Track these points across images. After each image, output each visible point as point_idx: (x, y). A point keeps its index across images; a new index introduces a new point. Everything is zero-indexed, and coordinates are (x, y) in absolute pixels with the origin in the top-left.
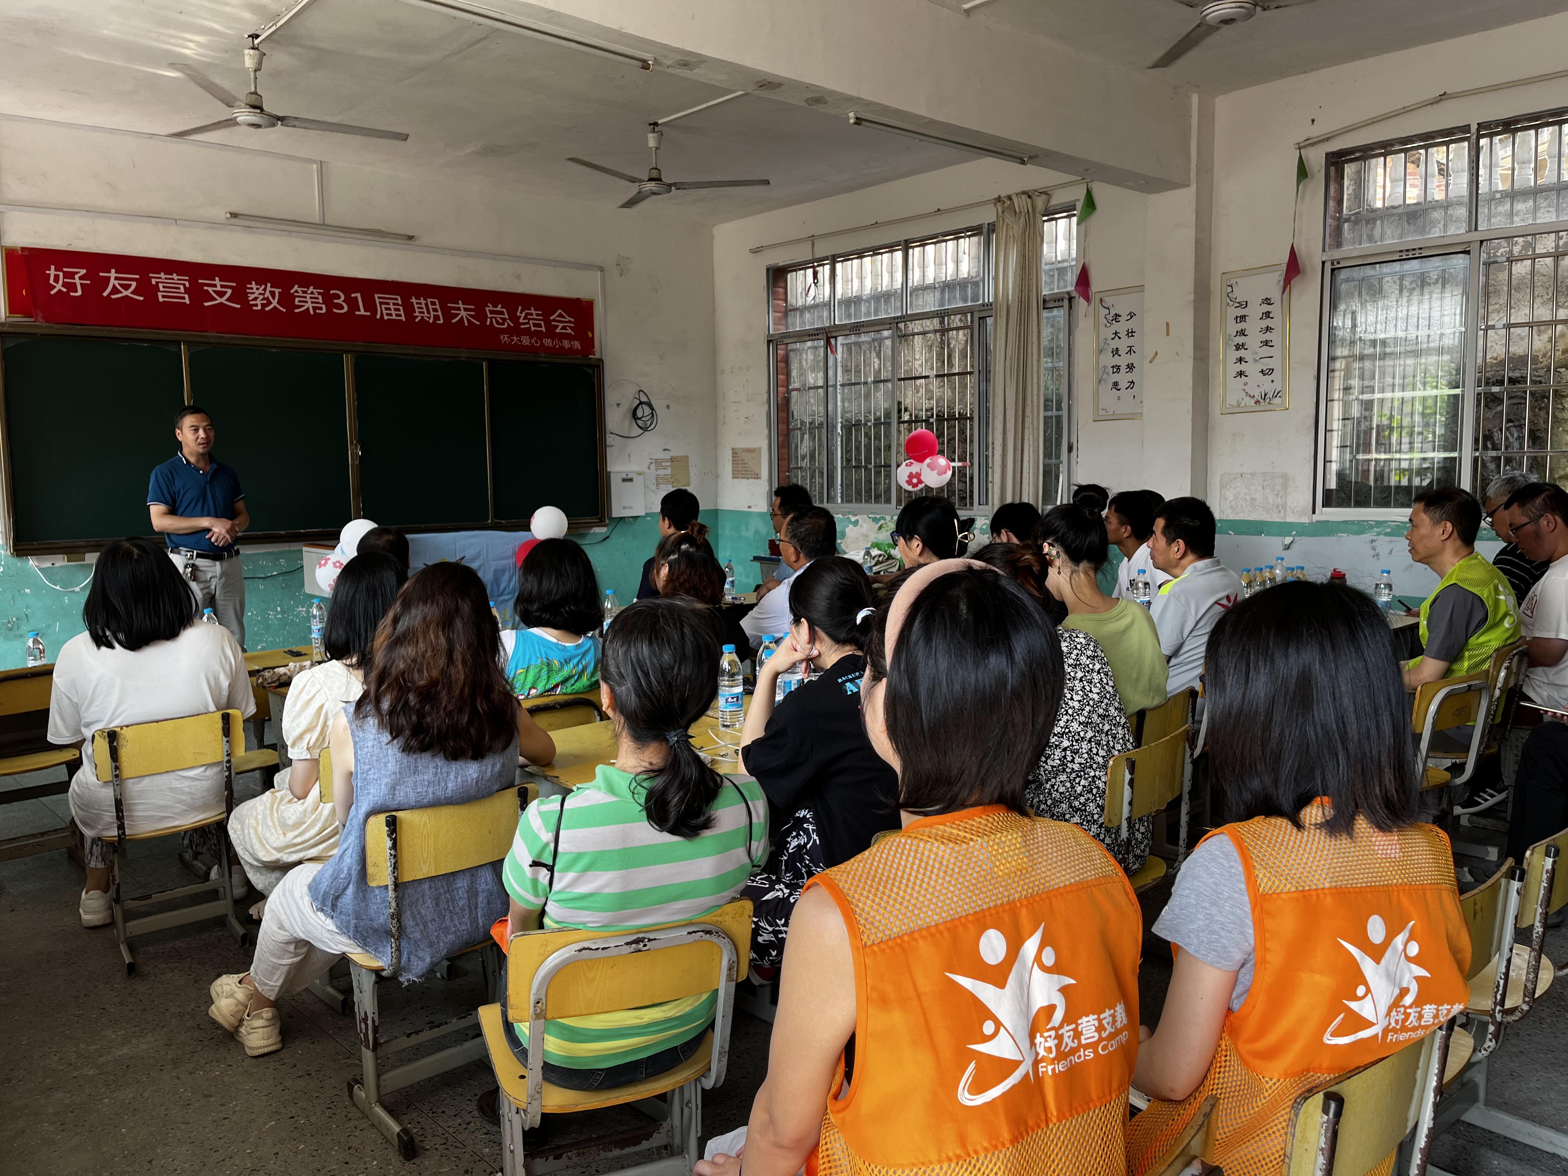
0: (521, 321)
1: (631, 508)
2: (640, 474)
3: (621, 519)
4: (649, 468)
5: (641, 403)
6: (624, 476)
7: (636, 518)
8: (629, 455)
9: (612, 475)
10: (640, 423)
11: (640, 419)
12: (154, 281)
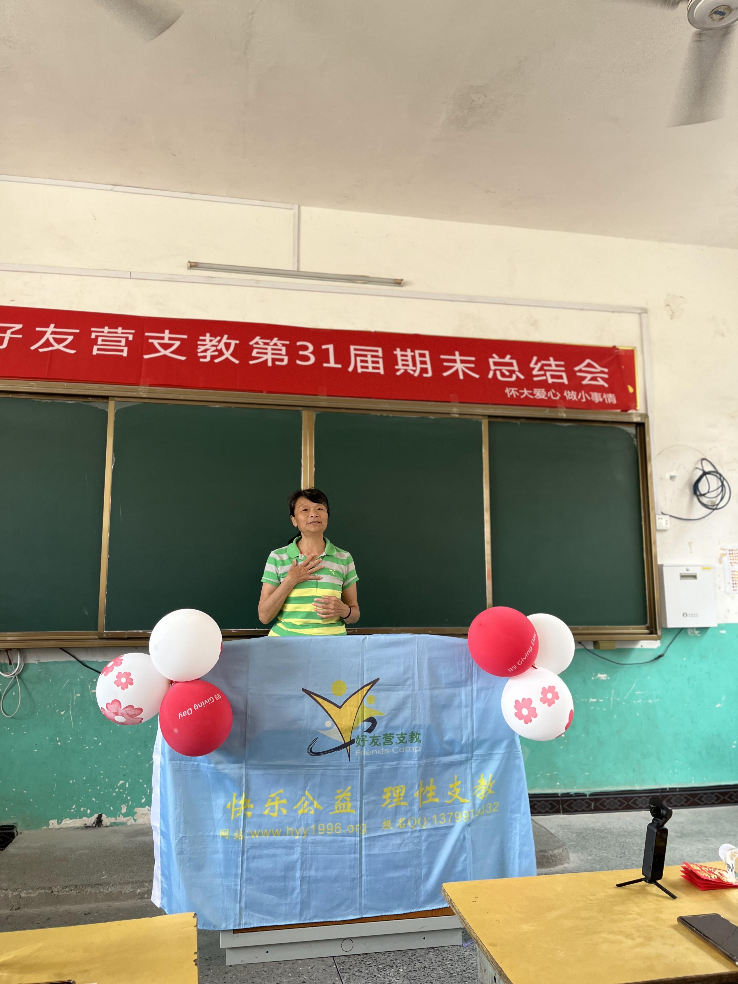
0: (535, 372)
1: (696, 615)
2: (706, 568)
3: (681, 630)
4: (720, 561)
5: (705, 473)
6: (684, 572)
7: (703, 630)
8: (690, 543)
9: (665, 570)
10: (704, 500)
11: (704, 495)
12: (93, 336)
